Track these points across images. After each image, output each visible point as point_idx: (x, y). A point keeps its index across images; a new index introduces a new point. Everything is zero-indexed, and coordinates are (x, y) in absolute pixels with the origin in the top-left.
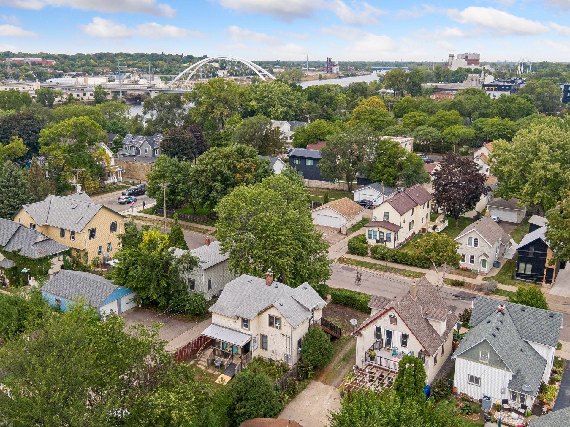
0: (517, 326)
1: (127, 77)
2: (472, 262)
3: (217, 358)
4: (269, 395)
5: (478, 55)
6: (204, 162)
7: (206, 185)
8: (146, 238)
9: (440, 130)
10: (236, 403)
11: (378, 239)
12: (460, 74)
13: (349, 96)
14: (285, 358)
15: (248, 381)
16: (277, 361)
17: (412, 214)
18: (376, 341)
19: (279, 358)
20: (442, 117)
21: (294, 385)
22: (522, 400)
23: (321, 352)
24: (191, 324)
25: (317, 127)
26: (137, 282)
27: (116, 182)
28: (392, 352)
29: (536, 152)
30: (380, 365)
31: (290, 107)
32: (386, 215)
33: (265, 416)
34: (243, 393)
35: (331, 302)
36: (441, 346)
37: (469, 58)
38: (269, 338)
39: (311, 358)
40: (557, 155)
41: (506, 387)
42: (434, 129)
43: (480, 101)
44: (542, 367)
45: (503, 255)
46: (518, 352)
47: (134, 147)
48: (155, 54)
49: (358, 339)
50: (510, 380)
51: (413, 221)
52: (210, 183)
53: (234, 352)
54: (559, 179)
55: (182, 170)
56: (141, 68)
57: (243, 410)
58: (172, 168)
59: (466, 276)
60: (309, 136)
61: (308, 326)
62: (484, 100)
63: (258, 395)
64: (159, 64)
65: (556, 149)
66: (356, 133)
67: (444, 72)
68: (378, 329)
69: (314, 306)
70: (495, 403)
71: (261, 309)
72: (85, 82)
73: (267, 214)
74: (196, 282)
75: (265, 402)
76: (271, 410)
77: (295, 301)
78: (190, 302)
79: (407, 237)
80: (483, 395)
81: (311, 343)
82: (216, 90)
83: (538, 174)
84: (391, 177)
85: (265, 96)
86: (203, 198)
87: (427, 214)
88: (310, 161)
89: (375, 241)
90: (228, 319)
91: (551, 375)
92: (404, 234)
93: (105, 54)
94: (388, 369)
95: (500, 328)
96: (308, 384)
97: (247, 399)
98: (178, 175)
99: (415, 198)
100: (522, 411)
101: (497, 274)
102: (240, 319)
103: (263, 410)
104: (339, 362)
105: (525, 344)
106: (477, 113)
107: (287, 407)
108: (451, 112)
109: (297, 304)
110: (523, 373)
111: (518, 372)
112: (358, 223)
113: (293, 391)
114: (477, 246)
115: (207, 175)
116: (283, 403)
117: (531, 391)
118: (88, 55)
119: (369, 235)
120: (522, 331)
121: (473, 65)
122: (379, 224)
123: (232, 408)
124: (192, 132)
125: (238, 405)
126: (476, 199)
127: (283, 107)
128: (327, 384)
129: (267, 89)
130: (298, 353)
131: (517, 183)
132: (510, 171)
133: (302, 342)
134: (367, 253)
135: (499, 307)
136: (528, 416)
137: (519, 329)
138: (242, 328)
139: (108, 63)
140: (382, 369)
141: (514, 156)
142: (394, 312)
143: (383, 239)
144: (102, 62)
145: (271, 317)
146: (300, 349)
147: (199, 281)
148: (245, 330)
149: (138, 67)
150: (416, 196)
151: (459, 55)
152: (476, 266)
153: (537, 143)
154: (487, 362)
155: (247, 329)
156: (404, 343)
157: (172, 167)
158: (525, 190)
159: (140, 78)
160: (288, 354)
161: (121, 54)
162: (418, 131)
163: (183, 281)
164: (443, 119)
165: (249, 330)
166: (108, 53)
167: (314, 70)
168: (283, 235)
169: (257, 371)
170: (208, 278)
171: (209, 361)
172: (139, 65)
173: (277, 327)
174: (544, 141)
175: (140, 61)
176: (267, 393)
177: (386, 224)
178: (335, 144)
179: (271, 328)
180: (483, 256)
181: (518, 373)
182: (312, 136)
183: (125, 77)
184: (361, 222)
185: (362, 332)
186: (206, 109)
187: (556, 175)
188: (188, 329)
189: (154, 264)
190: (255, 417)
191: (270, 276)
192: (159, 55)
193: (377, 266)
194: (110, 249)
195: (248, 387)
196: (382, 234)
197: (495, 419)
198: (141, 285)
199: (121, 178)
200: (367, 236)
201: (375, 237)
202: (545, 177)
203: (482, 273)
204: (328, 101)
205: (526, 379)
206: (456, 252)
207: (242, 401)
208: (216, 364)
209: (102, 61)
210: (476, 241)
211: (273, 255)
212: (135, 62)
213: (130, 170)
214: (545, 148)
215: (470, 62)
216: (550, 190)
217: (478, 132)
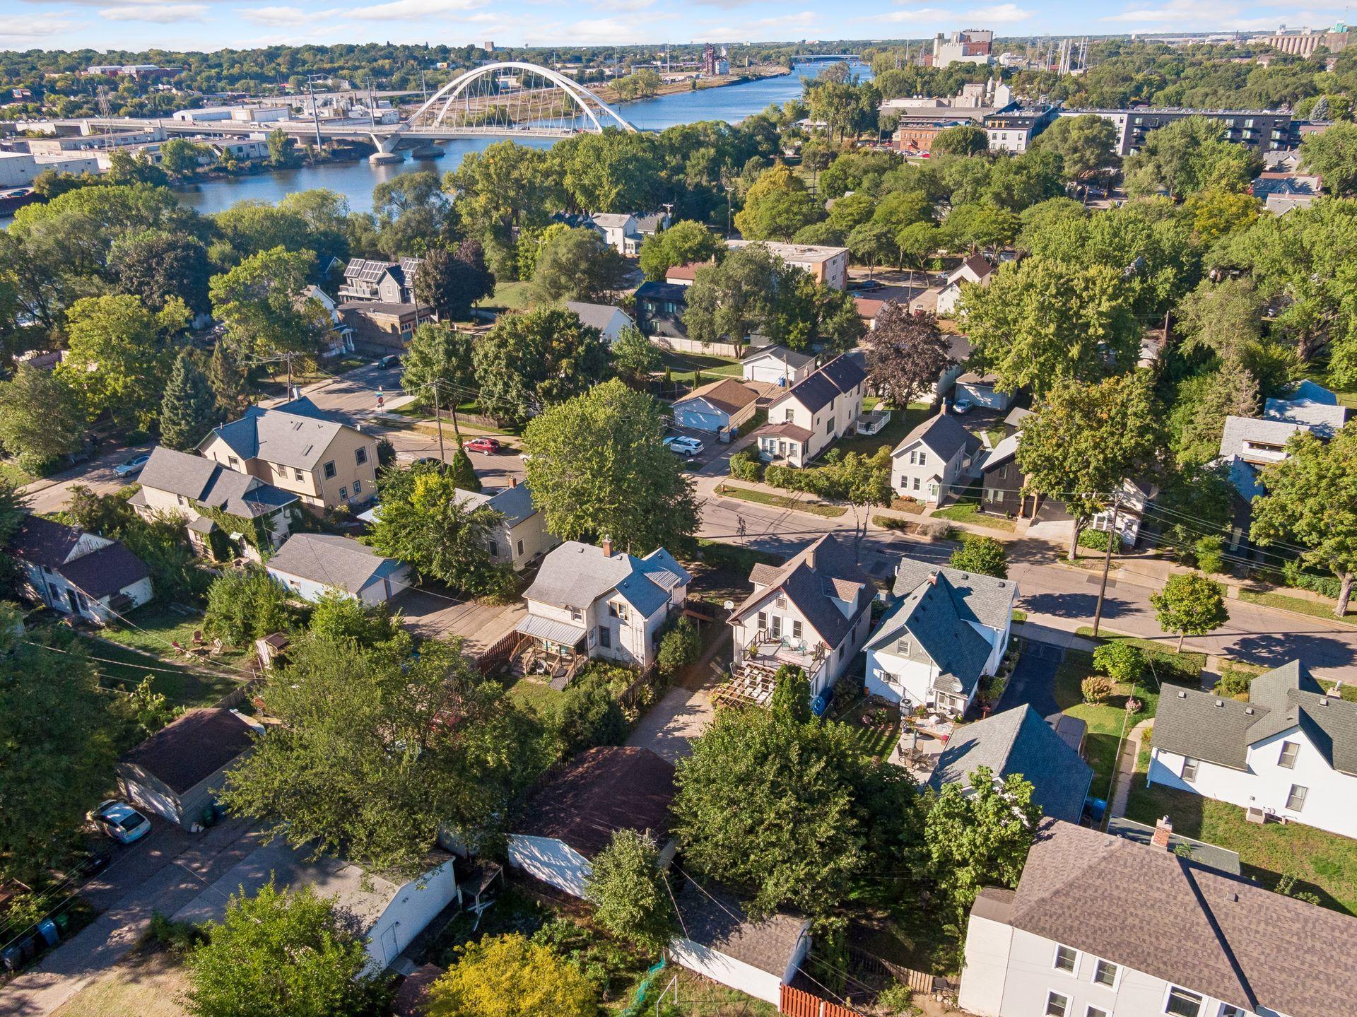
0: (955, 600)
2: (917, 487)
3: (540, 662)
8: (420, 487)
11: (777, 452)
16: (624, 662)
17: (832, 408)
18: (760, 631)
19: (626, 657)
22: (953, 702)
24: (497, 609)
25: (681, 237)
27: (344, 352)
28: (780, 644)
30: (764, 666)
32: (789, 413)
36: (850, 632)
38: (611, 631)
41: (932, 686)
44: (986, 654)
46: (951, 638)
47: (367, 283)
48: (374, 45)
49: (736, 629)
50: (936, 678)
51: (832, 419)
59: (907, 511)
61: (665, 612)
64: (383, 68)
68: (763, 616)
69: (674, 584)
70: (917, 706)
71: (597, 591)
77: (646, 580)
79: (824, 444)
80: (903, 695)
82: (501, 168)
87: (857, 404)
88: (671, 305)
89: (772, 456)
90: (553, 607)
92: (819, 442)
93: (278, 49)
94: (774, 670)
95: (928, 607)
96: (668, 692)
99: (837, 382)
102: (569, 608)
105: (963, 625)
107: (639, 726)
109: (649, 583)
112: (749, 421)
114: (923, 464)
117: (962, 692)
121: (980, 54)
122: (779, 430)
128: (693, 691)
130: (653, 650)
133: (657, 634)
135: (931, 575)
137: (957, 605)
138: (573, 620)
139: (285, 69)
140: (766, 670)
142: (783, 593)
143: (784, 453)
144: (274, 69)
145: (613, 604)
147: (506, 541)
148: (577, 623)
150: (839, 378)
152: (922, 494)
154: (907, 655)
155: (580, 621)
156: (797, 633)
160: (639, 651)
165: (583, 623)
167: (681, 69)
170: (517, 539)
171: (529, 667)
173: (622, 616)
177: (789, 428)
179: (614, 619)
180: (934, 479)
184: (753, 418)
185: (741, 619)
193: (774, 499)
194: (358, 490)
196: (783, 447)
199: (352, 345)
200: (759, 447)
203: (931, 505)
208: (538, 670)
210: (923, 457)
213: (365, 329)
215: (974, 49)
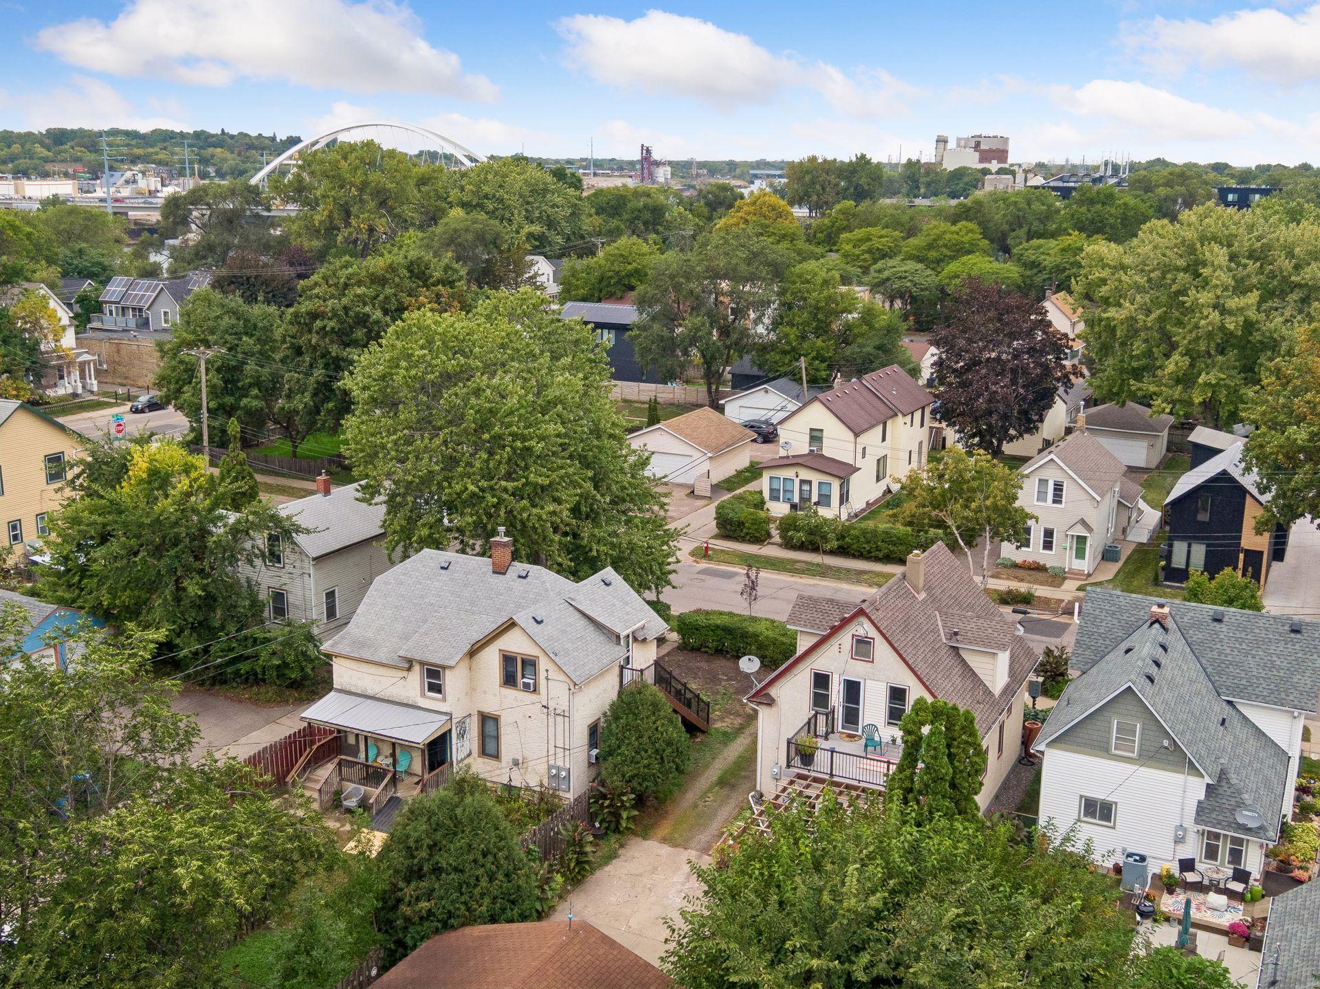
0: (1204, 662)
1: (127, 182)
2: (1048, 545)
3: (350, 787)
4: (507, 858)
5: (1005, 140)
6: (316, 291)
7: (323, 356)
8: (140, 465)
9: (933, 269)
10: (401, 884)
11: (796, 500)
12: (966, 179)
13: (699, 216)
14: (551, 777)
15: (441, 817)
16: (528, 788)
17: (884, 439)
18: (815, 716)
19: (533, 777)
20: (939, 237)
21: (580, 844)
22: (1236, 856)
23: (657, 751)
24: (277, 711)
25: (622, 255)
26: (113, 592)
27: (80, 391)
28: (863, 741)
29: (1194, 268)
30: (832, 775)
31: (551, 224)
32: (816, 436)
33: (493, 920)
34: (424, 854)
35: (678, 648)
36: (996, 727)
37: (983, 147)
38: (503, 722)
39: (629, 771)
40: (1249, 276)
41: (1189, 822)
42: (920, 266)
43: (1029, 204)
44: (1280, 768)
45: (1124, 531)
46: (1214, 725)
47: (134, 309)
48: (203, 132)
49: (764, 713)
50: (1199, 802)
51: (885, 457)
52: (335, 350)
53: (401, 767)
54: (1257, 336)
55: (255, 327)
56: (167, 164)
57: (424, 905)
58: (227, 321)
59: (1035, 582)
60: (601, 279)
61: (617, 688)
62: (1038, 199)
63: (471, 857)
64: (213, 156)
65: (1244, 261)
66: (728, 248)
67: (927, 174)
68: (821, 680)
69: (635, 627)
70: (1157, 871)
71: (476, 635)
72: (17, 192)
73: (495, 381)
74: (291, 598)
75: (492, 878)
76: (513, 902)
77: (578, 615)
78: (274, 646)
79: (872, 499)
80: (1124, 850)
81: (627, 727)
82: (357, 168)
83: (1203, 322)
84: (823, 361)
85: (486, 197)
86: (315, 395)
87: (921, 443)
88: (606, 332)
89: (788, 506)
90: (382, 671)
91: (1298, 799)
92: (865, 491)
93: (73, 131)
94: (855, 783)
95: (1163, 661)
96: (622, 846)
97: (437, 870)
98: (244, 338)
99: (890, 398)
100: (1238, 887)
101: (1116, 575)
102: (417, 668)
103: (487, 901)
104: (710, 789)
105: (1227, 708)
106: (1022, 232)
107: (559, 908)
108: (960, 225)
109: (584, 622)
110: (1234, 781)
111: (1222, 776)
112: (739, 473)
113: (578, 863)
114: (1060, 502)
115: (325, 327)
116: (549, 894)
117: (1261, 828)
118: (29, 135)
119: (771, 490)
120: (1219, 673)
121: (994, 162)
122: (800, 461)
123: (390, 903)
124: (292, 264)
125: (409, 891)
126: (1044, 400)
127: (532, 222)
128: (676, 846)
129: (490, 177)
130: (590, 764)
131: (1149, 354)
132: (1132, 319)
133: (600, 730)
134: (769, 536)
135: (1155, 609)
136: (1253, 900)
137: (1209, 670)
138: (423, 695)
139: (79, 152)
140: (838, 785)
141: (1141, 280)
142: (867, 625)
143: (809, 499)
144: (65, 151)
145: (508, 660)
146: (595, 752)
147: (300, 593)
148: (431, 701)
149: (159, 163)
150: (892, 394)
151: (959, 140)
152: (1060, 557)
153: (1198, 245)
154: (1134, 755)
155: (439, 696)
156: (897, 715)
157: (226, 318)
158: (1171, 367)
159: (163, 185)
160: (560, 763)
161: (114, 132)
162: (879, 271)
163: (249, 586)
164: (941, 243)
165: (444, 700)
166: (81, 131)
167: (608, 176)
168: (542, 438)
169: (467, 789)
170: (327, 585)
171: (326, 798)
172: (162, 156)
173: (526, 686)
174: (1215, 238)
175: (165, 149)
176: (500, 850)
177: (816, 460)
178: (672, 277)
179: (510, 693)
180: (1079, 526)
181: (1220, 779)
182: (611, 277)
183: (122, 180)
184: (747, 470)
185: (773, 691)
186: (330, 217)
187: (1249, 326)
188: (267, 722)
189: (164, 538)
190: (463, 925)
191: (505, 545)
192: (213, 136)
193: (798, 566)
194: (44, 531)
195: (438, 836)
196: (806, 487)
197: (1163, 913)
198: (125, 597)
199: (95, 382)
200: (766, 495)
201: (789, 495)
202: (1222, 328)
203: (1076, 575)
204: (647, 215)
205: (1246, 796)
206: (1015, 498)
207: (421, 877)
208: (346, 803)
209: (63, 147)
210: (1058, 488)
211: (513, 494)
212: (150, 150)
213: (119, 364)
214: (1219, 255)
215: (986, 156)
216: (1235, 368)
217: (1028, 273)
